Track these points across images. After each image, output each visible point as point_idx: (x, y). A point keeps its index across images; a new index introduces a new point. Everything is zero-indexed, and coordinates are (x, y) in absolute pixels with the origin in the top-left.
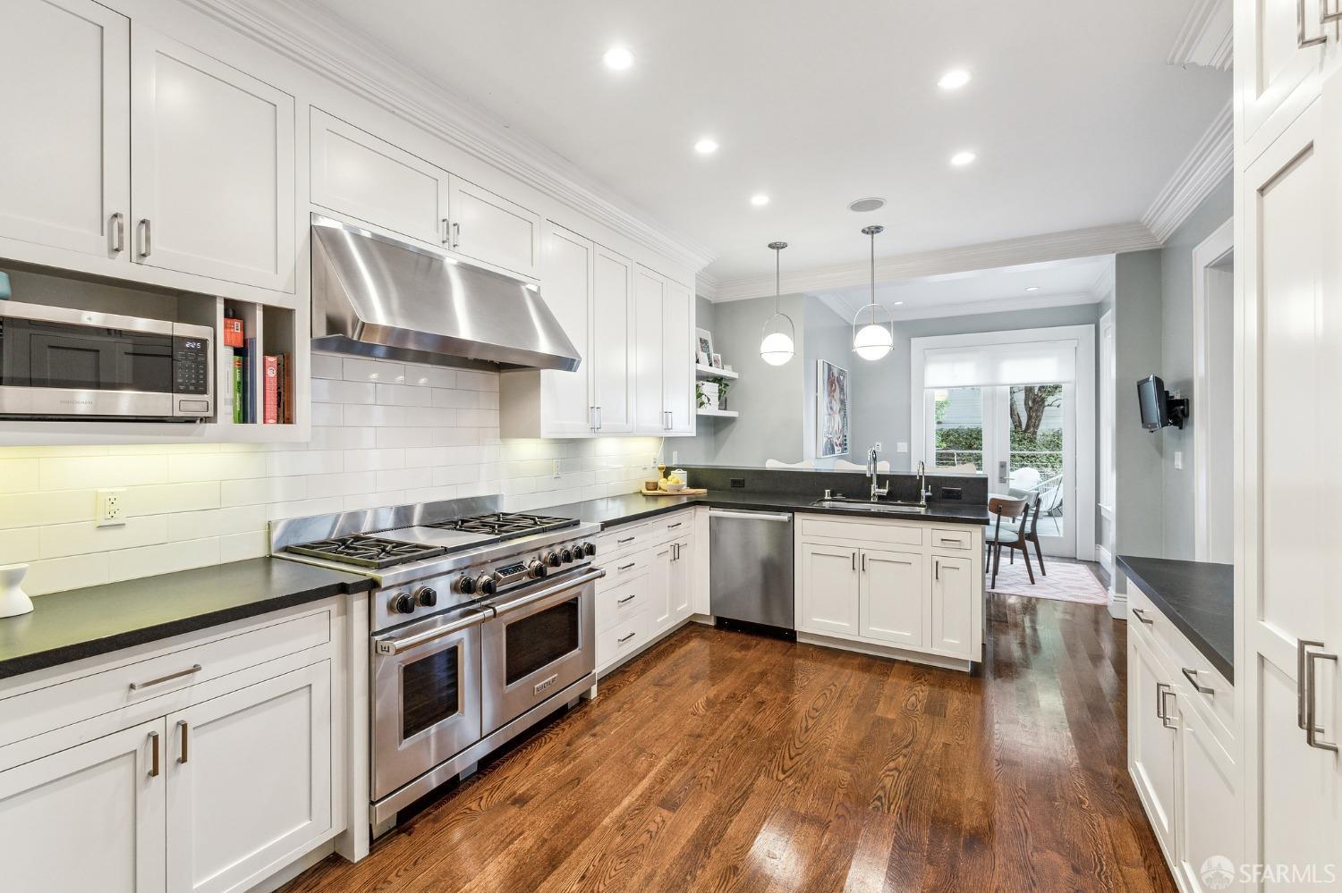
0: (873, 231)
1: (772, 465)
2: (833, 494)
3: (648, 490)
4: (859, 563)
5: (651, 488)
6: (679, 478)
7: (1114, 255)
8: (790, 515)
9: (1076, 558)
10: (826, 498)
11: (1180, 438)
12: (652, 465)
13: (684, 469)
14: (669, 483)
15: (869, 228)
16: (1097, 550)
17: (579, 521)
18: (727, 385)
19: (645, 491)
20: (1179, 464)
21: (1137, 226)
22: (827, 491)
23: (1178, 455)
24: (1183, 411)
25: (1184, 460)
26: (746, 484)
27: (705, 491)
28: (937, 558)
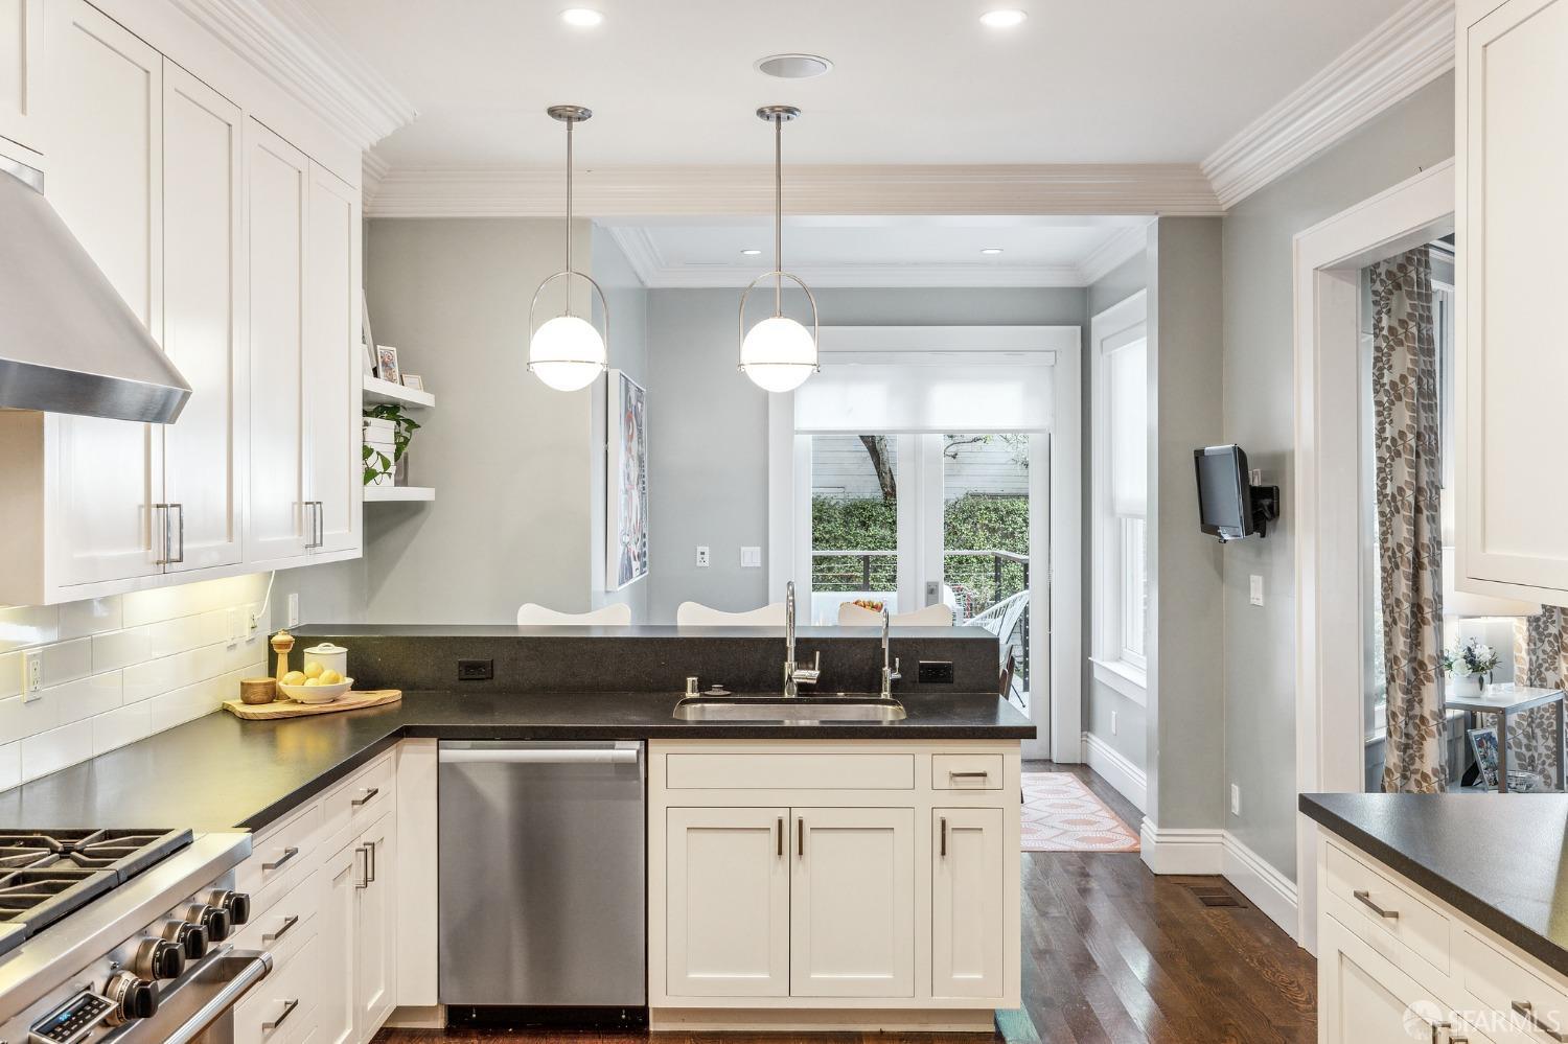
0: (779, 114)
1: (533, 618)
2: (703, 686)
3: (247, 702)
4: (790, 839)
5: (258, 698)
6: (326, 667)
7: (1156, 218)
8: (637, 745)
9: (1050, 761)
10: (689, 694)
11: (1259, 552)
12: (248, 634)
13: (338, 642)
14: (310, 683)
15: (772, 109)
16: (1085, 741)
17: (190, 833)
18: (412, 425)
19: (241, 709)
20: (1257, 596)
21: (1191, 172)
22: (690, 680)
23: (1256, 582)
24: (1271, 507)
25: (1267, 591)
26: (498, 672)
27: (394, 695)
28: (940, 814)
